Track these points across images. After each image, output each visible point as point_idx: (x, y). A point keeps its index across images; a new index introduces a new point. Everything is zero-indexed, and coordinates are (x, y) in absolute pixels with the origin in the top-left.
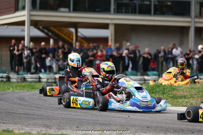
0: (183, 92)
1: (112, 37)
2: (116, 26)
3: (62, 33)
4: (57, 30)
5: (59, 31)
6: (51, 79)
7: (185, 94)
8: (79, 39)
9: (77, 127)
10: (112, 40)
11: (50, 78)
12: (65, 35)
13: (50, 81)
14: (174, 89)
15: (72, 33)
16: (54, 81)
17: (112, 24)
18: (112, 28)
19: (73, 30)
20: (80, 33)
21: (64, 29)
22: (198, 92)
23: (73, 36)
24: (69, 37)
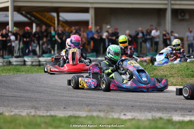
0: (164, 71)
1: (92, 20)
2: (96, 9)
3: (44, 17)
4: (39, 14)
5: (41, 16)
6: (36, 62)
7: (166, 73)
8: (61, 23)
9: (65, 108)
10: (92, 23)
11: (34, 61)
12: (47, 19)
13: (34, 63)
14: (155, 69)
15: (54, 17)
16: (38, 63)
17: (92, 8)
18: (92, 12)
19: (55, 14)
20: (62, 17)
21: (46, 13)
22: (178, 71)
23: (55, 20)
24: (51, 21)
